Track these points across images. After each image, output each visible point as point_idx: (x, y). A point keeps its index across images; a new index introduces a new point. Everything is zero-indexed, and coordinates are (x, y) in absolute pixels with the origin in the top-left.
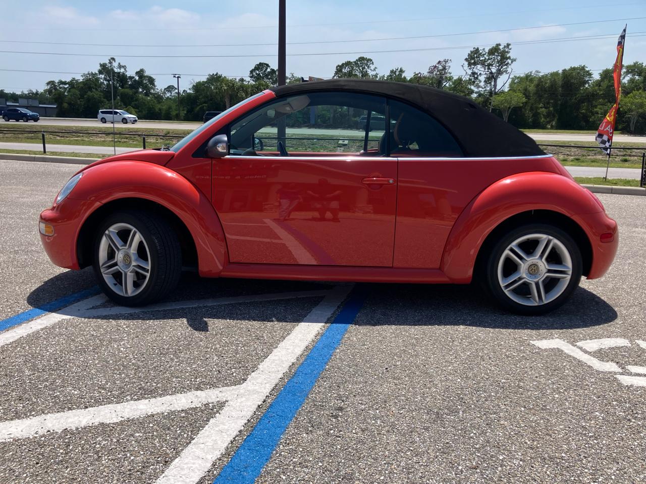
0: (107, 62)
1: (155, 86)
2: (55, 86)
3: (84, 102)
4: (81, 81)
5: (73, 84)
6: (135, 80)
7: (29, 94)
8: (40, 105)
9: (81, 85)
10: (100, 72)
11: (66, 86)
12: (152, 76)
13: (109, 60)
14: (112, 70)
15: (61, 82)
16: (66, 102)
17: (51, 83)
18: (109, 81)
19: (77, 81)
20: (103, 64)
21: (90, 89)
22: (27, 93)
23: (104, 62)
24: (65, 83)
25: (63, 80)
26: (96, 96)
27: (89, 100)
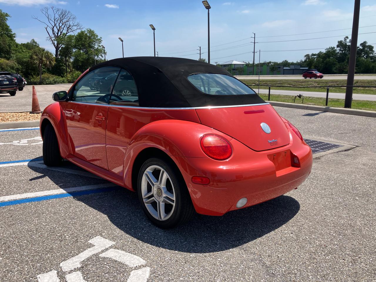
0: (343, 40)
1: (373, 51)
2: (309, 57)
3: (323, 65)
4: (325, 52)
5: (319, 55)
6: (360, 49)
7: (300, 62)
8: (301, 68)
9: (324, 55)
10: (338, 46)
11: (315, 57)
12: (371, 45)
13: (345, 38)
14: (346, 44)
15: (313, 55)
16: (314, 66)
17: (307, 56)
18: (342, 51)
19: (322, 53)
20: (340, 41)
21: (329, 57)
22: (299, 62)
23: (341, 40)
24: (315, 55)
25: (314, 54)
26: (331, 61)
27: (326, 64)
